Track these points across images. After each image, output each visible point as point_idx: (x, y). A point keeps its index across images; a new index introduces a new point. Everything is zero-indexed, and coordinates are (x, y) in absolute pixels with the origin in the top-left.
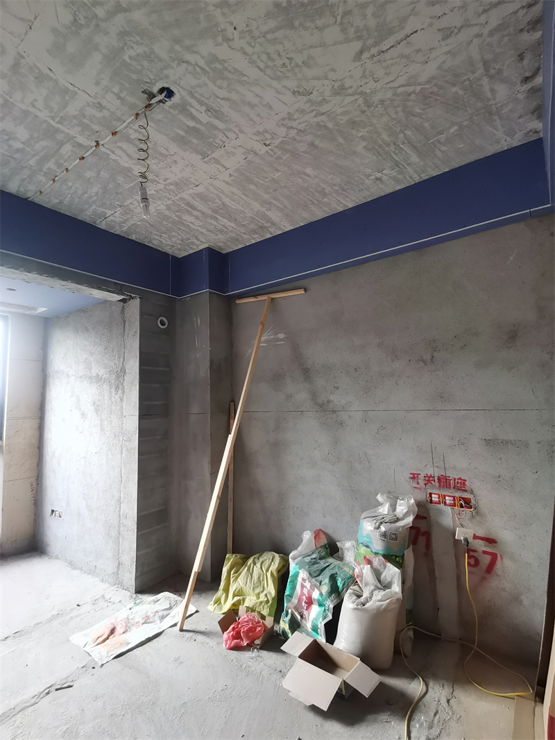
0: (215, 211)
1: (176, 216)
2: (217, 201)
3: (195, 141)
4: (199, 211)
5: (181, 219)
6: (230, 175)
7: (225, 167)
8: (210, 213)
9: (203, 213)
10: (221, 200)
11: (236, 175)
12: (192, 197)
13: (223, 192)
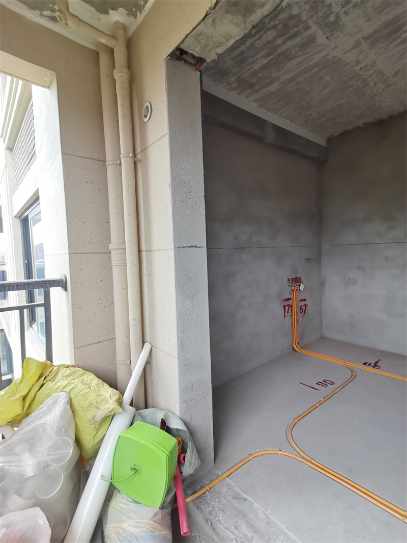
0: (282, 54)
1: (276, 26)
2: (300, 53)
3: (387, 31)
4: (284, 43)
5: (269, 29)
6: (334, 57)
7: (346, 52)
8: (280, 51)
9: (279, 46)
10: (300, 55)
11: (335, 60)
12: (310, 36)
13: (313, 55)
